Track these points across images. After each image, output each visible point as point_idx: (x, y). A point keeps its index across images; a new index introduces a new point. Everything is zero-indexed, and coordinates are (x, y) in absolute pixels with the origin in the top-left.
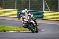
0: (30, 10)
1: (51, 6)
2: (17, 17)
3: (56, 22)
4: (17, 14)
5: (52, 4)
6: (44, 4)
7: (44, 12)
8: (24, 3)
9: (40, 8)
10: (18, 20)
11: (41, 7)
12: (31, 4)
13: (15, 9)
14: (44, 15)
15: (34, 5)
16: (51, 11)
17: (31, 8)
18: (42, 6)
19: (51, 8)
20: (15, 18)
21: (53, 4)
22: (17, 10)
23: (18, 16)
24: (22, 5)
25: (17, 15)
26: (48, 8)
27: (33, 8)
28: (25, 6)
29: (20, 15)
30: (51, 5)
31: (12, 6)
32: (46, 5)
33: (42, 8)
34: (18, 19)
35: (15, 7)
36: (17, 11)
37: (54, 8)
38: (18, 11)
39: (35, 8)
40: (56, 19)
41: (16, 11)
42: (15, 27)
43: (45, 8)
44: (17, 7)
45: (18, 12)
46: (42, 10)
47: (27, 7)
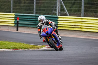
0: (36, 13)
1: (70, 8)
2: (13, 25)
3: (78, 33)
4: (14, 20)
5: (71, 3)
6: (58, 3)
7: (58, 18)
8: (25, 3)
9: (52, 10)
10: (16, 31)
11: (54, 9)
12: (37, 3)
13: (10, 12)
14: (58, 22)
15: (42, 5)
16: (70, 15)
17: (36, 10)
18: (56, 7)
19: (71, 11)
20: (10, 28)
21: (74, 4)
22: (14, 14)
23: (15, 24)
24: (22, 5)
25: (14, 22)
26: (65, 11)
27: (40, 10)
28: (27, 7)
29: (19, 23)
30: (70, 5)
31: (6, 8)
32: (62, 6)
33: (56, 10)
34: (16, 28)
35: (10, 8)
36: (14, 16)
37: (76, 11)
38: (16, 15)
39: (44, 10)
40: (79, 28)
41: (12, 15)
42: (11, 43)
43: (61, 10)
44: (13, 9)
46: (56, 14)
47: (30, 9)
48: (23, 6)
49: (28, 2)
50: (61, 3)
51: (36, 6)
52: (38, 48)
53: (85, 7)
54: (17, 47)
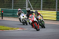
0: (14, 9)
6: (27, 2)
9: (23, 7)
10: (1, 19)
12: (14, 2)
15: (17, 4)
16: (34, 9)
18: (26, 5)
19: (34, 7)
23: (1, 15)
25: (0, 13)
26: (31, 7)
27: (16, 6)
28: (8, 5)
29: (3, 14)
30: (34, 4)
32: (29, 4)
33: (25, 7)
37: (37, 7)
39: (18, 7)
43: (28, 7)
45: (1, 11)
46: (25, 9)
47: (10, 6)
48: (6, 4)
49: (8, 2)
50: (29, 3)
51: (14, 4)
52: (15, 29)
53: (43, 5)
54: (2, 29)
